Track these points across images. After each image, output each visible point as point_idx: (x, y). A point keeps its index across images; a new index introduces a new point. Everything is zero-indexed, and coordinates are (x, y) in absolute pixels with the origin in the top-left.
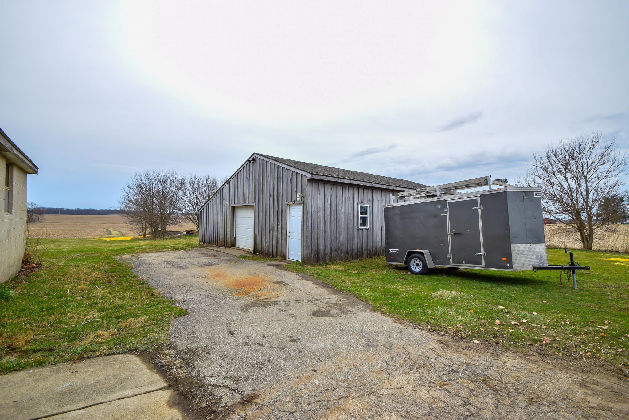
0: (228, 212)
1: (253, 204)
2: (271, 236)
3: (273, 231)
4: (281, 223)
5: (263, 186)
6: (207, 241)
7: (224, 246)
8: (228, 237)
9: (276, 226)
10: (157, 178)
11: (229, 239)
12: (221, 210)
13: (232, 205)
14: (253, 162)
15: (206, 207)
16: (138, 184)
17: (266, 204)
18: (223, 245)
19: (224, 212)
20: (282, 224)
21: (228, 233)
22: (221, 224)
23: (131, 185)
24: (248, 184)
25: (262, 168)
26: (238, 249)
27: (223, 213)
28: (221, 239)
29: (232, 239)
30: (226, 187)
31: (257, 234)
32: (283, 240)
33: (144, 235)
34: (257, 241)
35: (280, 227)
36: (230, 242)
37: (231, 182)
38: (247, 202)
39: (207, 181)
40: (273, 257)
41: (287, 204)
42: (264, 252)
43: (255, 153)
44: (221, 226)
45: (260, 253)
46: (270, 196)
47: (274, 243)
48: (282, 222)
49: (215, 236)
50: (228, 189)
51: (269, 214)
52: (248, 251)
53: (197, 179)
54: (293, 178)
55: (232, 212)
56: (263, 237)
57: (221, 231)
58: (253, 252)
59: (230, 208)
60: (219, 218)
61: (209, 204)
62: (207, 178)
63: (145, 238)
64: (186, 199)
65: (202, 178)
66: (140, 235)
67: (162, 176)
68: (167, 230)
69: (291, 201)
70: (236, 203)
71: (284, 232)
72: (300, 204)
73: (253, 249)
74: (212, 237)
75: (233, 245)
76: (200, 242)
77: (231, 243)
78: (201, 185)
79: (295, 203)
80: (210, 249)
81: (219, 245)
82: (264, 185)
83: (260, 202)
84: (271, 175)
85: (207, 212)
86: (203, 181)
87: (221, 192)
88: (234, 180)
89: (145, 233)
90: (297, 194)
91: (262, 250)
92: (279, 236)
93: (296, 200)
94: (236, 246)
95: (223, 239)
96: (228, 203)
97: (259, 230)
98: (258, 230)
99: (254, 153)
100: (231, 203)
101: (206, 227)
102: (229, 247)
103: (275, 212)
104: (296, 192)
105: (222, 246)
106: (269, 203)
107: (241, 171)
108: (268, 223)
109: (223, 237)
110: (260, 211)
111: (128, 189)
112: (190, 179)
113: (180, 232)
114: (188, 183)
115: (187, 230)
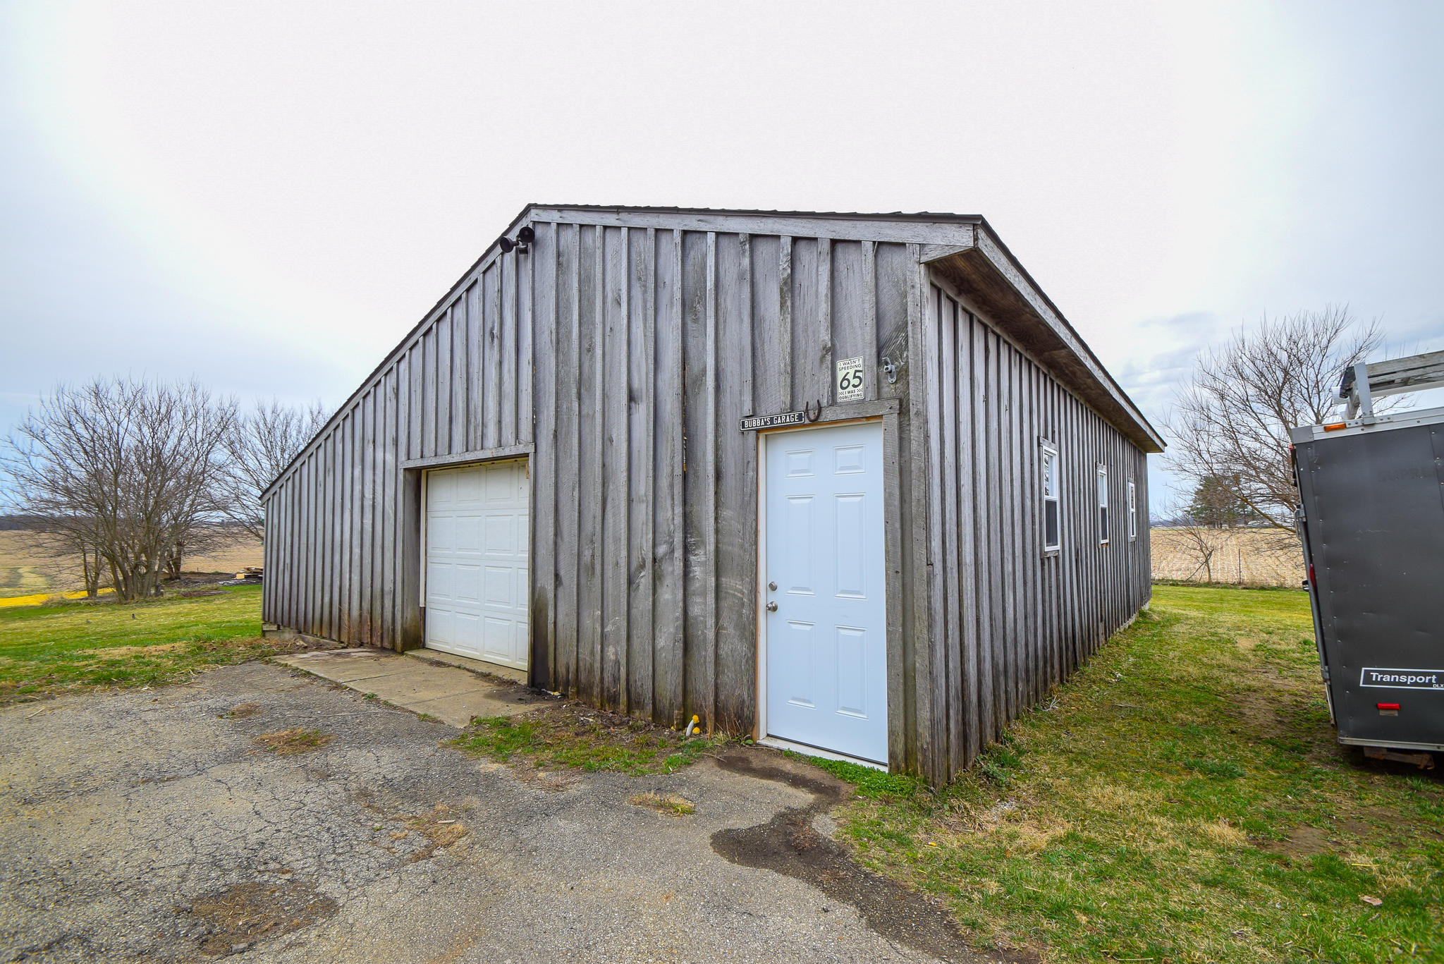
0: (391, 493)
1: (521, 449)
2: (643, 603)
3: (656, 578)
4: (711, 539)
5: (586, 358)
6: (293, 620)
7: (372, 645)
8: (388, 603)
9: (678, 553)
10: (135, 403)
11: (397, 615)
12: (358, 488)
13: (411, 464)
14: (525, 251)
15: (290, 483)
16: (63, 420)
17: (607, 440)
18: (366, 639)
19: (368, 495)
20: (717, 542)
21: (388, 586)
22: (357, 551)
23: (38, 426)
24: (496, 357)
25: (575, 266)
26: (439, 664)
27: (368, 503)
28: (355, 613)
29: (409, 614)
30: (381, 389)
31: (551, 595)
32: (730, 630)
33: (92, 590)
34: (551, 627)
35: (702, 560)
36: (398, 627)
37: (404, 365)
38: (491, 440)
39: (313, 421)
40: (659, 717)
41: (758, 431)
42: (596, 690)
43: (536, 206)
44: (356, 557)
45: (571, 690)
46: (631, 398)
47: (661, 642)
48: (717, 531)
49: (327, 599)
50: (390, 394)
51: (624, 490)
52: (500, 673)
53: (281, 417)
54: (802, 277)
55: (411, 495)
56: (585, 614)
57: (356, 578)
58: (524, 680)
59: (401, 477)
60: (348, 526)
61: (305, 468)
62: (315, 413)
63: (93, 601)
64: (243, 477)
65: (299, 413)
66: (77, 591)
69: (792, 410)
70: (429, 451)
71: (732, 583)
72: (863, 419)
73: (524, 664)
74: (315, 602)
75: (414, 639)
76: (266, 619)
77: (405, 631)
78: (294, 433)
79: (828, 415)
80: (297, 673)
81: (344, 638)
82: (591, 349)
83: (568, 433)
84: (637, 291)
85: (297, 502)
86: (300, 421)
87: (359, 412)
88: (418, 352)
89: (95, 583)
90: (840, 364)
91: (583, 676)
92: (702, 608)
93: (833, 402)
94: (429, 644)
95: (366, 614)
96: (390, 458)
97: (562, 573)
98: (557, 576)
99: (529, 208)
100: (402, 456)
101: (288, 561)
102: (393, 650)
103: (664, 483)
104: (832, 353)
105: (361, 645)
106: (624, 436)
107: (453, 306)
108: (617, 540)
109: (366, 605)
110: (569, 478)
111: (28, 438)
112: (257, 415)
113: (224, 576)
114: (250, 427)
115: (248, 569)
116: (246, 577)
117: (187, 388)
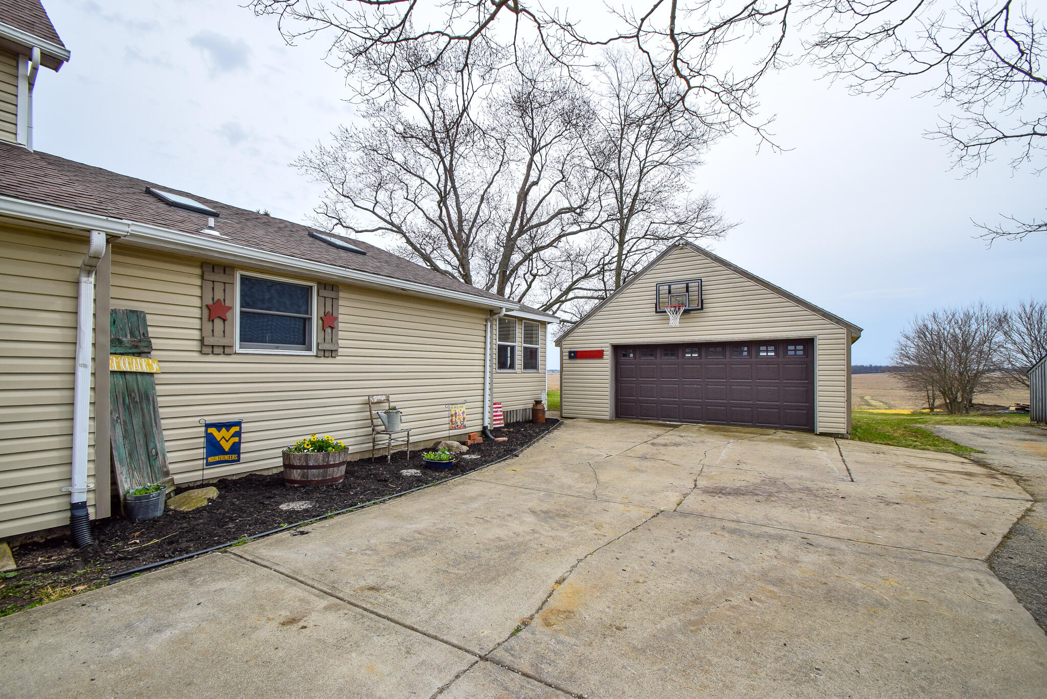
10: (952, 318)
16: (919, 330)
23: (908, 333)
33: (932, 409)
53: (1037, 309)
63: (933, 413)
64: (1012, 348)
66: (924, 408)
67: (960, 316)
68: (973, 402)
76: (1031, 420)
89: (933, 405)
101: (1040, 397)
111: (905, 339)
112: (1020, 310)
113: (1000, 408)
114: (1015, 317)
115: (1018, 404)
116: (1016, 409)
117: (977, 305)
